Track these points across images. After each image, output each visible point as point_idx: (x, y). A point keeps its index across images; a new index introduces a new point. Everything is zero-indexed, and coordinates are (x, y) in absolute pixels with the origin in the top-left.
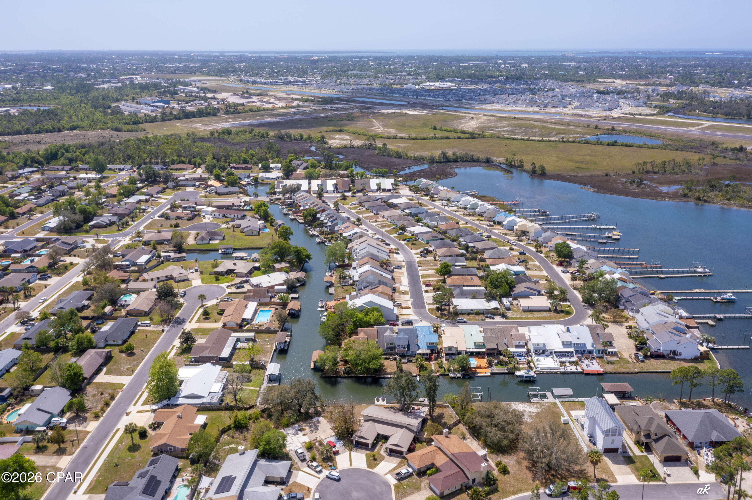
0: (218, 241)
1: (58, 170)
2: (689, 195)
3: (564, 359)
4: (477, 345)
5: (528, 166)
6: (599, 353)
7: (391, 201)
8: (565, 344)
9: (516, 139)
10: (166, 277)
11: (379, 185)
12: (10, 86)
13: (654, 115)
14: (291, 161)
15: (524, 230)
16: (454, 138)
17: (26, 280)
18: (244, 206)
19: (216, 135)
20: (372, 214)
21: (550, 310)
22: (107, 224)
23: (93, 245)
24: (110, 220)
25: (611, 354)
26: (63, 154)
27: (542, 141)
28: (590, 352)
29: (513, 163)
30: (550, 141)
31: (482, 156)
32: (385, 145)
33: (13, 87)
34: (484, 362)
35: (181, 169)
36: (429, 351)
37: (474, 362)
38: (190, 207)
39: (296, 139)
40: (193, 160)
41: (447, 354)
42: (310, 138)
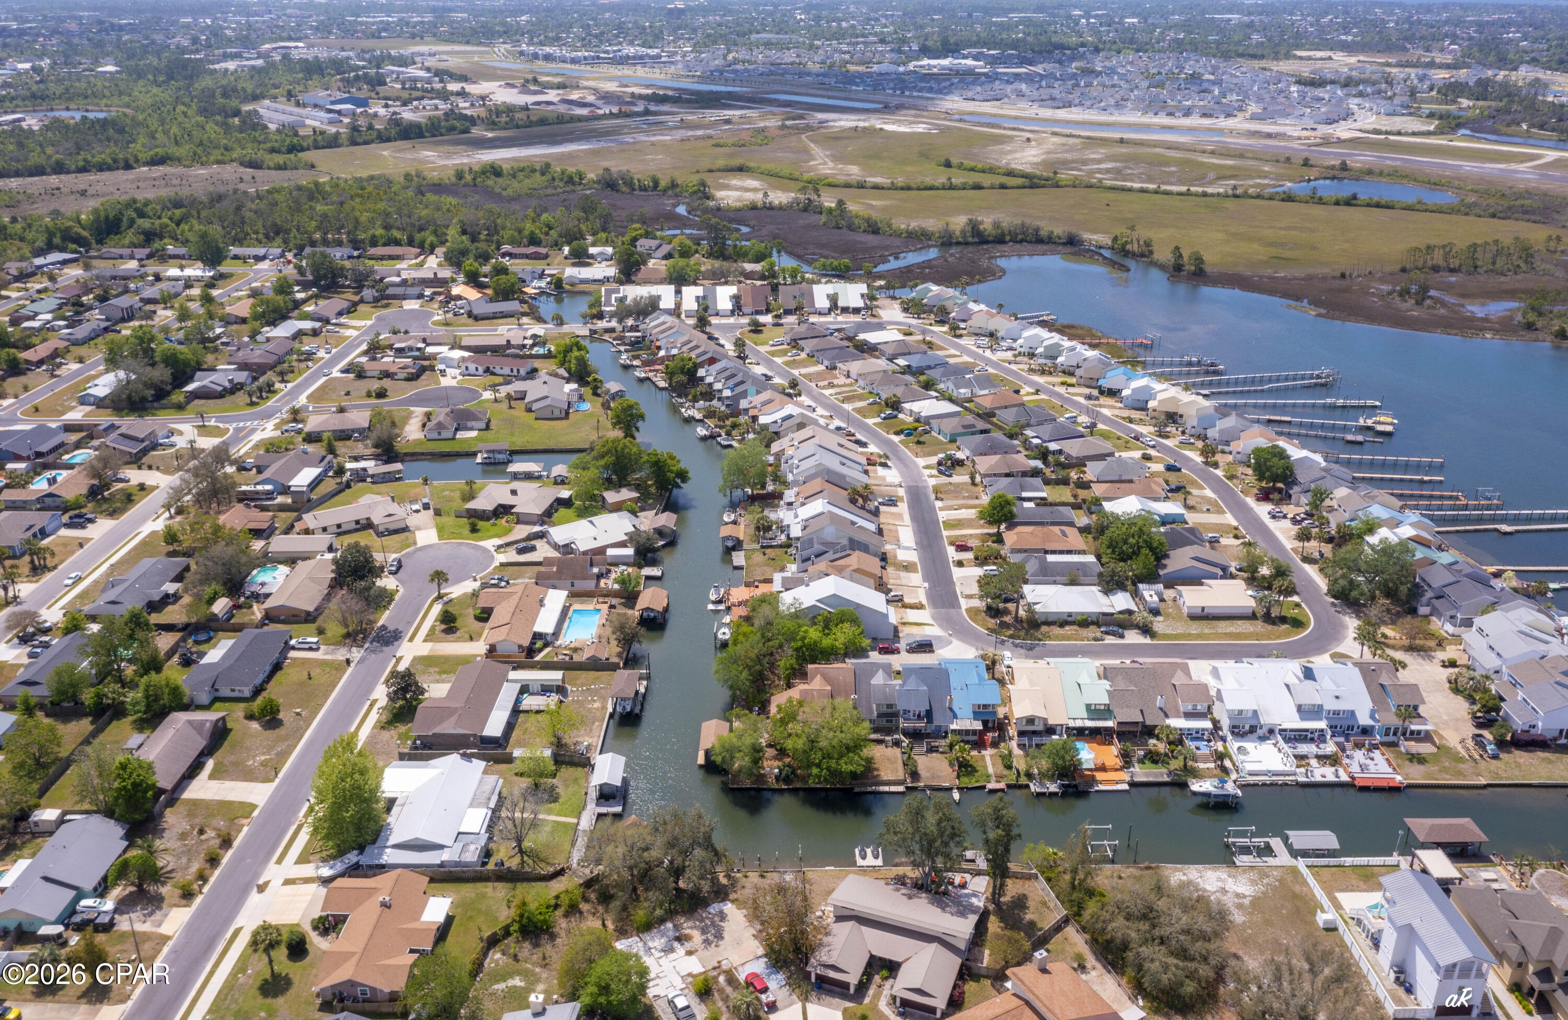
0: (474, 434)
1: (121, 257)
2: (1539, 324)
3: (1303, 748)
4: (1094, 711)
5: (1163, 255)
6: (1387, 734)
7: (862, 336)
8: (1304, 712)
9: (1130, 190)
10: (357, 522)
11: (833, 299)
12: (27, 66)
13: (1429, 133)
14: (635, 239)
15: (1172, 410)
16: (992, 187)
17: (36, 529)
18: (533, 345)
19: (468, 178)
20: (821, 368)
21: (1253, 616)
22: (225, 389)
23: (192, 442)
24: (231, 381)
25: (1418, 736)
26: (132, 222)
27: (1188, 193)
28: (1366, 731)
29: (1129, 247)
30: (1205, 194)
31: (1059, 230)
32: (841, 203)
33: (34, 69)
34: (1111, 753)
35: (391, 258)
36: (978, 726)
37: (1087, 754)
38: (411, 349)
39: (643, 189)
40: (418, 237)
41: (1021, 734)
42: (674, 185)
